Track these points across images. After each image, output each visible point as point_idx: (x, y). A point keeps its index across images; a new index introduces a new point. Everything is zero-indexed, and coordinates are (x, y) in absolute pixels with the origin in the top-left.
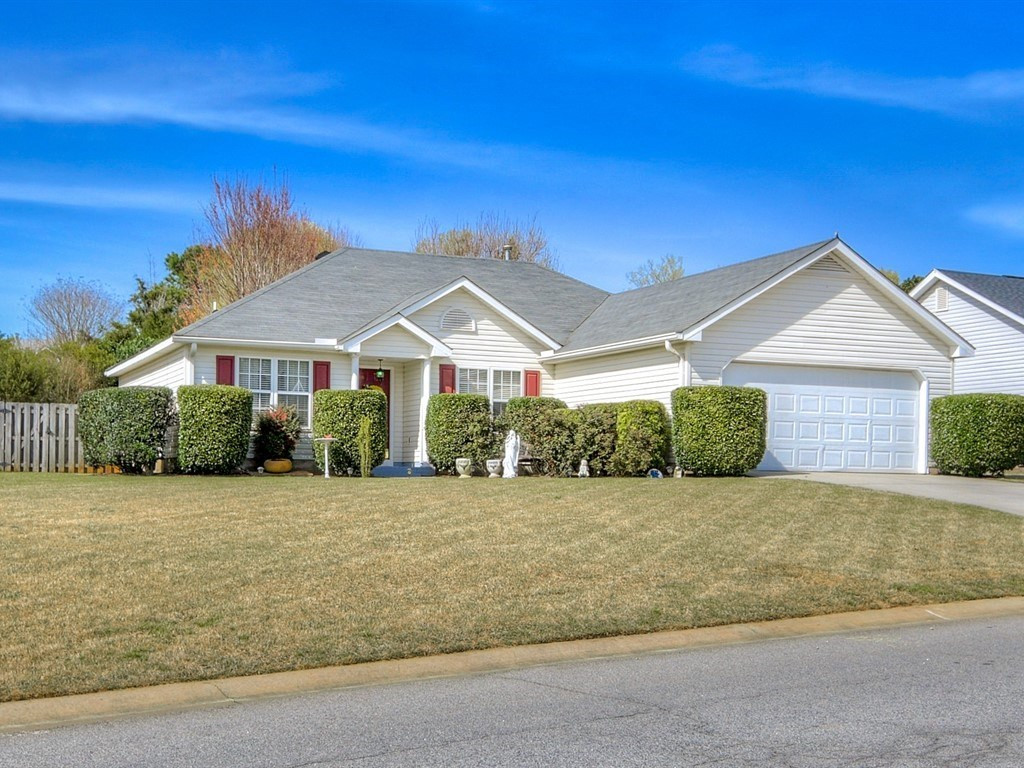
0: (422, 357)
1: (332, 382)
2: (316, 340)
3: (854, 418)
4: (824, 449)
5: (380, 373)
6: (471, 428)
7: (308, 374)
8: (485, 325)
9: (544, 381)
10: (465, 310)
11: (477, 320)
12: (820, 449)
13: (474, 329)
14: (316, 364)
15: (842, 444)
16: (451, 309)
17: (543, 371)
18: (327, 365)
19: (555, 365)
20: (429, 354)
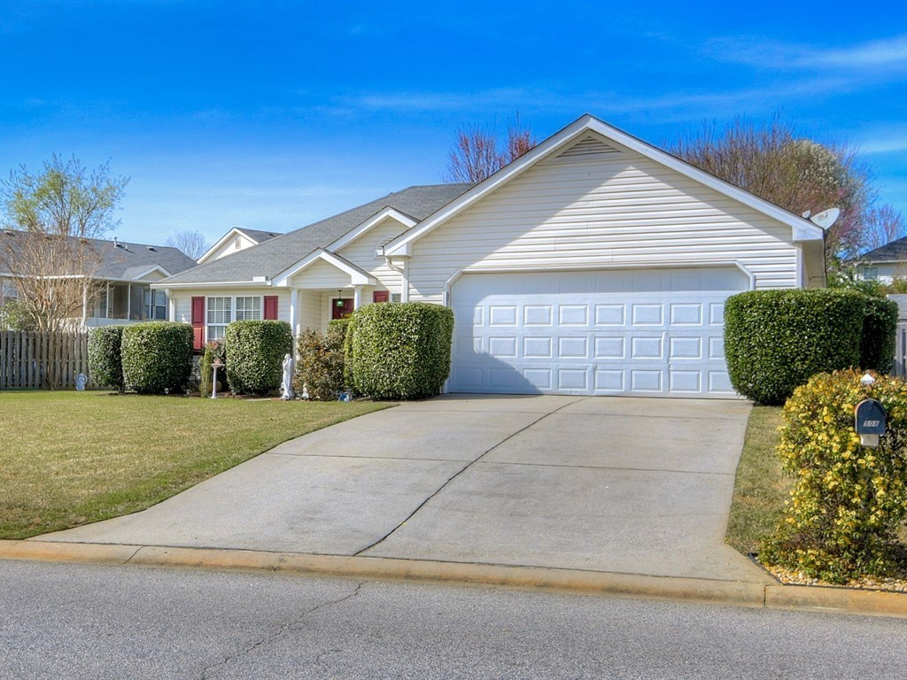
1: (279, 314)
2: (254, 278)
3: (638, 330)
4: (595, 369)
5: (340, 303)
7: (259, 308)
12: (590, 369)
14: (266, 299)
15: (623, 362)
16: (384, 239)
18: (275, 299)
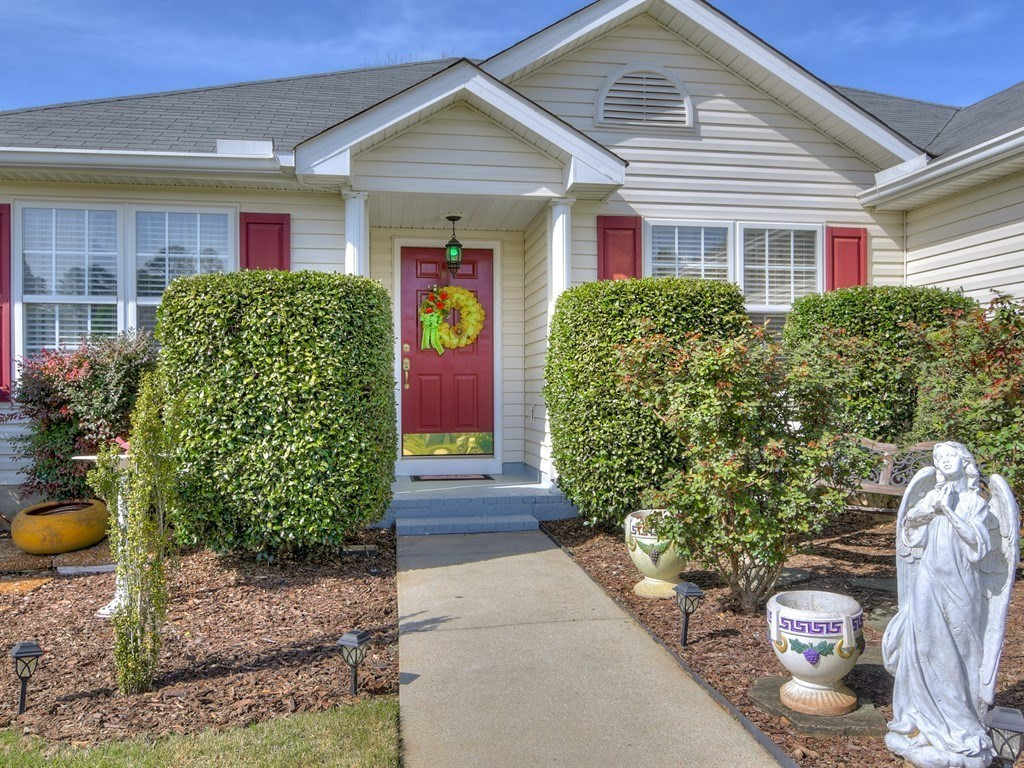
0: (544, 192)
2: (221, 146)
6: (677, 405)
8: (720, 111)
9: (876, 256)
10: (664, 73)
11: (697, 97)
13: (688, 121)
16: (625, 71)
17: (874, 229)
18: (280, 224)
19: (905, 213)
20: (563, 183)
